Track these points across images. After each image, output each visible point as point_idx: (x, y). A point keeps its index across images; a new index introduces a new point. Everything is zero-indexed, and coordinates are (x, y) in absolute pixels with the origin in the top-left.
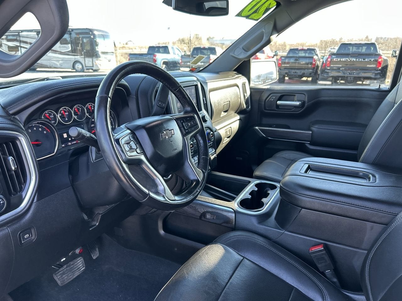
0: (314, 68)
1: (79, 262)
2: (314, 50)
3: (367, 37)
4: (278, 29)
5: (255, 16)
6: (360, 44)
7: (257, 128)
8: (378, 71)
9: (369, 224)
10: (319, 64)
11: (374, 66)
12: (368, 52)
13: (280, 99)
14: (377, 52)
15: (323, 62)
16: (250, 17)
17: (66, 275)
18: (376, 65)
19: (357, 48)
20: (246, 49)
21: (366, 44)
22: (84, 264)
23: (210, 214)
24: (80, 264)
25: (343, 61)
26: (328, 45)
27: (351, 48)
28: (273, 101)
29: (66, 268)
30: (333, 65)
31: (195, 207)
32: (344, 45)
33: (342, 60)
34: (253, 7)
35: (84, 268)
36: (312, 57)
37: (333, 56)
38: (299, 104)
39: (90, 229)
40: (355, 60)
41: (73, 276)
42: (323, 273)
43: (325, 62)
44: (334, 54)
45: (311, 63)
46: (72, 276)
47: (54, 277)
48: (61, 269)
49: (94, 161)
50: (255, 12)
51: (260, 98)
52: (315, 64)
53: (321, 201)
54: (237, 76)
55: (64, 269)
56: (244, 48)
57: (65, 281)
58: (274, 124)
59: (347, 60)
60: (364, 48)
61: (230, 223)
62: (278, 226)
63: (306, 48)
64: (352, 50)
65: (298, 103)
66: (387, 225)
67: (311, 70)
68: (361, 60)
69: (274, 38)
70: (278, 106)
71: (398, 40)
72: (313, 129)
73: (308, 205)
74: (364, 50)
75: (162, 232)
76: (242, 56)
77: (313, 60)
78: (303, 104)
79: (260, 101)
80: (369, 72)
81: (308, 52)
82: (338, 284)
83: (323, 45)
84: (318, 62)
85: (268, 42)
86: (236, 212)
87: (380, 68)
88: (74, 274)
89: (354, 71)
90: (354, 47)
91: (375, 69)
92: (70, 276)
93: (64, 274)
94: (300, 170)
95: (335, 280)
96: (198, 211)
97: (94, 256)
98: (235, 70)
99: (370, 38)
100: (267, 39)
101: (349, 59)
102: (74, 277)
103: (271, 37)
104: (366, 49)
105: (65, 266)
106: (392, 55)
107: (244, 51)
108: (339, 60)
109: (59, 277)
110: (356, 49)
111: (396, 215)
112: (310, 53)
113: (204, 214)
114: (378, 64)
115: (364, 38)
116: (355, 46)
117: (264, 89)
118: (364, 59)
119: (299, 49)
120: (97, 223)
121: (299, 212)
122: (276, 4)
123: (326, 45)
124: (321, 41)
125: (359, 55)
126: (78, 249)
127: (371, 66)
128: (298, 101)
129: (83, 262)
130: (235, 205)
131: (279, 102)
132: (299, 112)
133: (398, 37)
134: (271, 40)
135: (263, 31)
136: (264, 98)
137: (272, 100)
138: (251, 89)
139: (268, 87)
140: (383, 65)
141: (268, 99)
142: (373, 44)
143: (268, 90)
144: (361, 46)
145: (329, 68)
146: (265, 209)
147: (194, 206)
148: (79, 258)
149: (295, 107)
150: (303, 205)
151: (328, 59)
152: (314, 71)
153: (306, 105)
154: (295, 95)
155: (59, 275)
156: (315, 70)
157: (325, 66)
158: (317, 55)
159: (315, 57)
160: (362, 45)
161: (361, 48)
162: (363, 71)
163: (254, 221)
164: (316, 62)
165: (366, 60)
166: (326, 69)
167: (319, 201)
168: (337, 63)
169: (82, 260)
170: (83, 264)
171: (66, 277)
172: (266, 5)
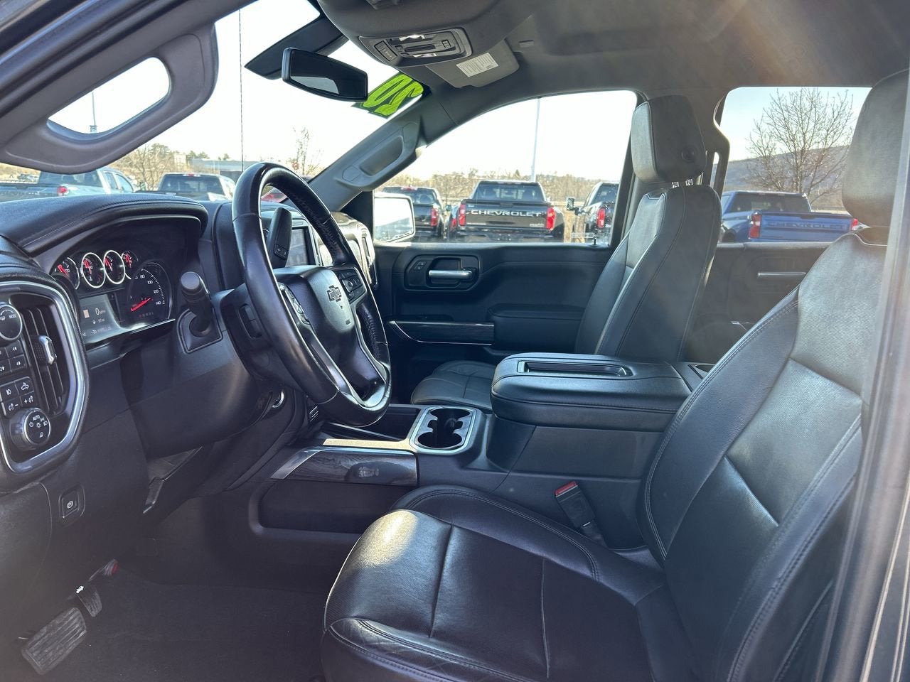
0: (435, 227)
1: (71, 618)
2: (431, 192)
3: (517, 172)
4: (428, 136)
5: (384, 110)
6: (513, 184)
7: (393, 322)
8: (547, 234)
9: (638, 435)
10: (442, 219)
11: (541, 225)
12: (527, 199)
13: (433, 267)
14: (543, 199)
15: (451, 216)
16: (376, 111)
17: (49, 648)
18: (546, 224)
19: (506, 192)
20: (367, 170)
21: (523, 184)
22: (84, 624)
23: (367, 469)
24: (76, 623)
25: (487, 215)
26: (452, 184)
27: (498, 191)
28: (421, 269)
29: (47, 633)
30: (472, 222)
31: (333, 459)
32: (486, 186)
33: (485, 213)
34: (385, 92)
35: (85, 631)
36: (431, 207)
37: (470, 206)
38: (469, 276)
39: (145, 512)
40: (508, 213)
41: (65, 651)
42: (580, 530)
43: (454, 217)
44: (468, 201)
45: (430, 219)
46: (62, 650)
47: (24, 655)
48: (37, 637)
49: (188, 352)
50: (387, 102)
51: (394, 265)
52: (435, 221)
53: (566, 408)
54: (350, 221)
55: (44, 636)
56: (363, 168)
57: (50, 663)
58: (425, 315)
59: (495, 213)
60: (521, 192)
61: (407, 478)
62: (494, 464)
63: (416, 188)
64: (499, 194)
65: (465, 273)
66: (662, 431)
67: (429, 232)
68: (518, 213)
69: (422, 150)
70: (430, 279)
71: (569, 181)
72: (496, 318)
73: (546, 418)
74: (519, 196)
75: (258, 528)
76: (361, 183)
77: (433, 213)
78: (475, 274)
79: (394, 271)
80: (534, 236)
81: (420, 195)
82: (603, 543)
83: (442, 185)
84: (441, 216)
85: (412, 158)
86: (417, 456)
87: (552, 229)
88: (65, 646)
89: (509, 235)
90: (503, 190)
91: (543, 231)
92: (59, 649)
93: (44, 645)
94: (516, 369)
95: (599, 537)
96: (342, 467)
97: (92, 610)
98: (343, 211)
99: (522, 174)
100: (410, 153)
101: (499, 212)
102: (68, 652)
103: (417, 149)
104: (524, 194)
105: (45, 630)
106: (568, 205)
107: (363, 173)
108: (480, 212)
109: (35, 654)
110: (507, 194)
111: (674, 413)
112: (425, 198)
113: (354, 470)
114: (548, 223)
115: (513, 172)
116: (505, 189)
117: (402, 248)
118: (524, 213)
119: (402, 189)
120: (154, 499)
121: (533, 433)
122: (422, 90)
123: (447, 185)
124: (436, 176)
125: (515, 204)
126: (111, 563)
127: (536, 225)
128: (467, 269)
129: (80, 618)
130: (410, 444)
131: (431, 272)
132: (469, 289)
133: (570, 174)
134: (417, 155)
135: (399, 139)
136: (404, 266)
137: (419, 268)
138: (376, 248)
139: (409, 244)
140: (555, 224)
141: (411, 267)
142: (535, 186)
143: (409, 250)
144: (514, 189)
145: (463, 228)
146: (466, 444)
147: (331, 458)
148: (72, 611)
149: (461, 279)
150: (538, 419)
151: (460, 209)
152: (435, 233)
153: (480, 276)
154: (459, 259)
155: (36, 650)
156: (437, 232)
157: (456, 224)
158: (437, 202)
159: (435, 206)
160: (517, 187)
161: (515, 192)
162: (524, 235)
163: (453, 466)
164: (438, 217)
165: (528, 214)
166: (458, 229)
167: (562, 408)
168: (476, 218)
169: (78, 614)
170: (82, 622)
171: (51, 654)
172: (407, 91)
